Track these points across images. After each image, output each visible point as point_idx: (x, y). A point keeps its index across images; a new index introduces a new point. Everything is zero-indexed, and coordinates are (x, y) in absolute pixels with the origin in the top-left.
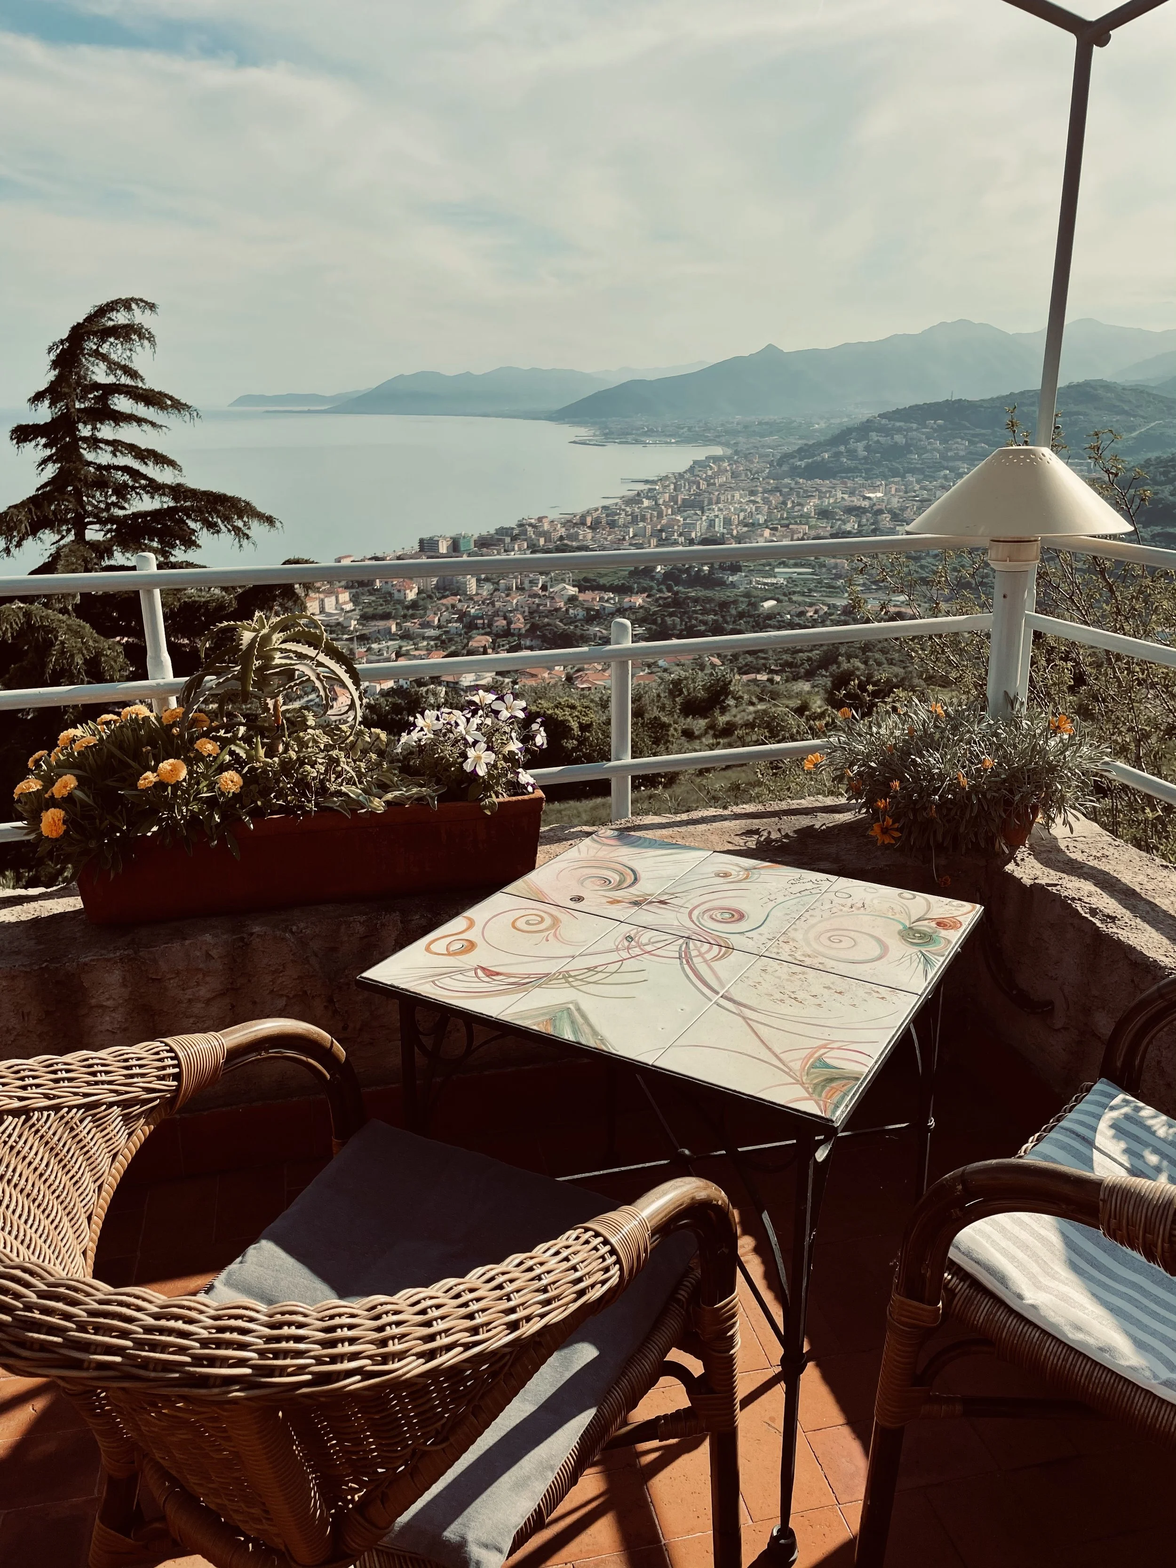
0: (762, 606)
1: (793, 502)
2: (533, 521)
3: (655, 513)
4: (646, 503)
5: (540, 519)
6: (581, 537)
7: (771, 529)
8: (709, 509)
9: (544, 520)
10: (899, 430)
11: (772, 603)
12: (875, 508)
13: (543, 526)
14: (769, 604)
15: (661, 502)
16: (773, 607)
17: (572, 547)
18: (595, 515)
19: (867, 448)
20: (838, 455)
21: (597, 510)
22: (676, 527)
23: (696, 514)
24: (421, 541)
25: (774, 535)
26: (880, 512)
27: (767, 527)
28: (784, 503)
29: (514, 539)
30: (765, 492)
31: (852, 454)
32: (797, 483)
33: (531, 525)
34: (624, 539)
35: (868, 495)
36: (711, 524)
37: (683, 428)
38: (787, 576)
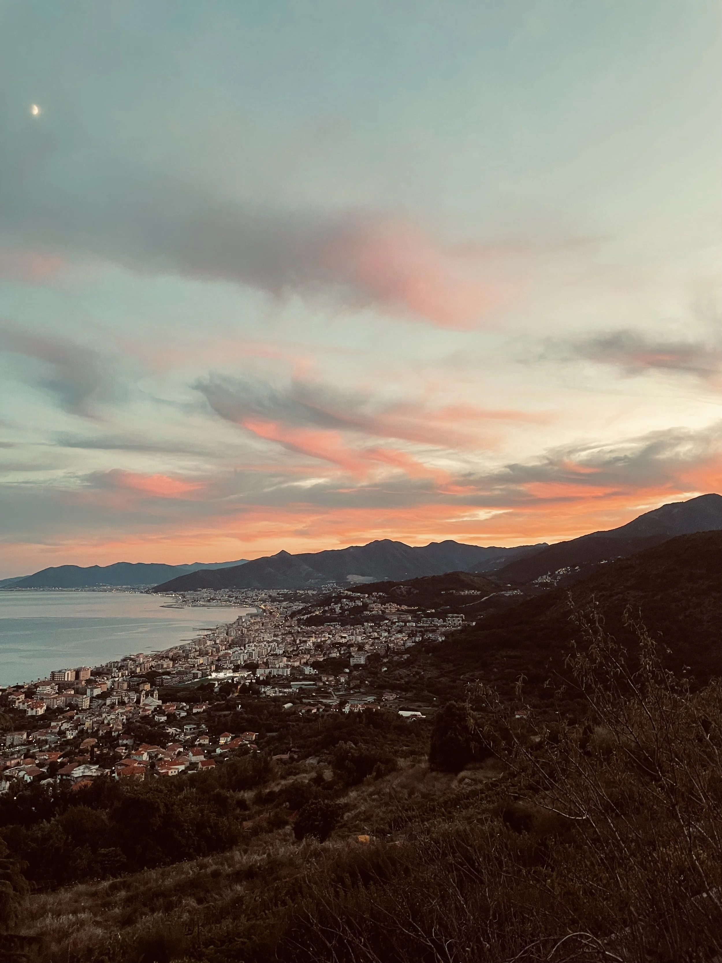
0: (284, 707)
1: (300, 640)
2: (132, 657)
3: (215, 649)
4: (209, 643)
5: (138, 656)
6: (165, 666)
7: (287, 657)
8: (249, 646)
9: (141, 656)
10: (358, 598)
11: (290, 705)
12: (348, 643)
13: (140, 660)
14: (288, 705)
15: (218, 642)
16: (291, 707)
17: (159, 673)
18: (175, 651)
19: (341, 608)
20: (325, 612)
21: (176, 648)
22: (228, 658)
23: (241, 649)
24: (53, 673)
25: (290, 661)
26: (352, 645)
27: (285, 656)
28: (295, 641)
29: (119, 669)
30: (283, 634)
31: (333, 611)
32: (301, 628)
33: (131, 659)
34: (194, 667)
35: (343, 635)
36: (251, 655)
37: (232, 597)
38: (299, 687)
